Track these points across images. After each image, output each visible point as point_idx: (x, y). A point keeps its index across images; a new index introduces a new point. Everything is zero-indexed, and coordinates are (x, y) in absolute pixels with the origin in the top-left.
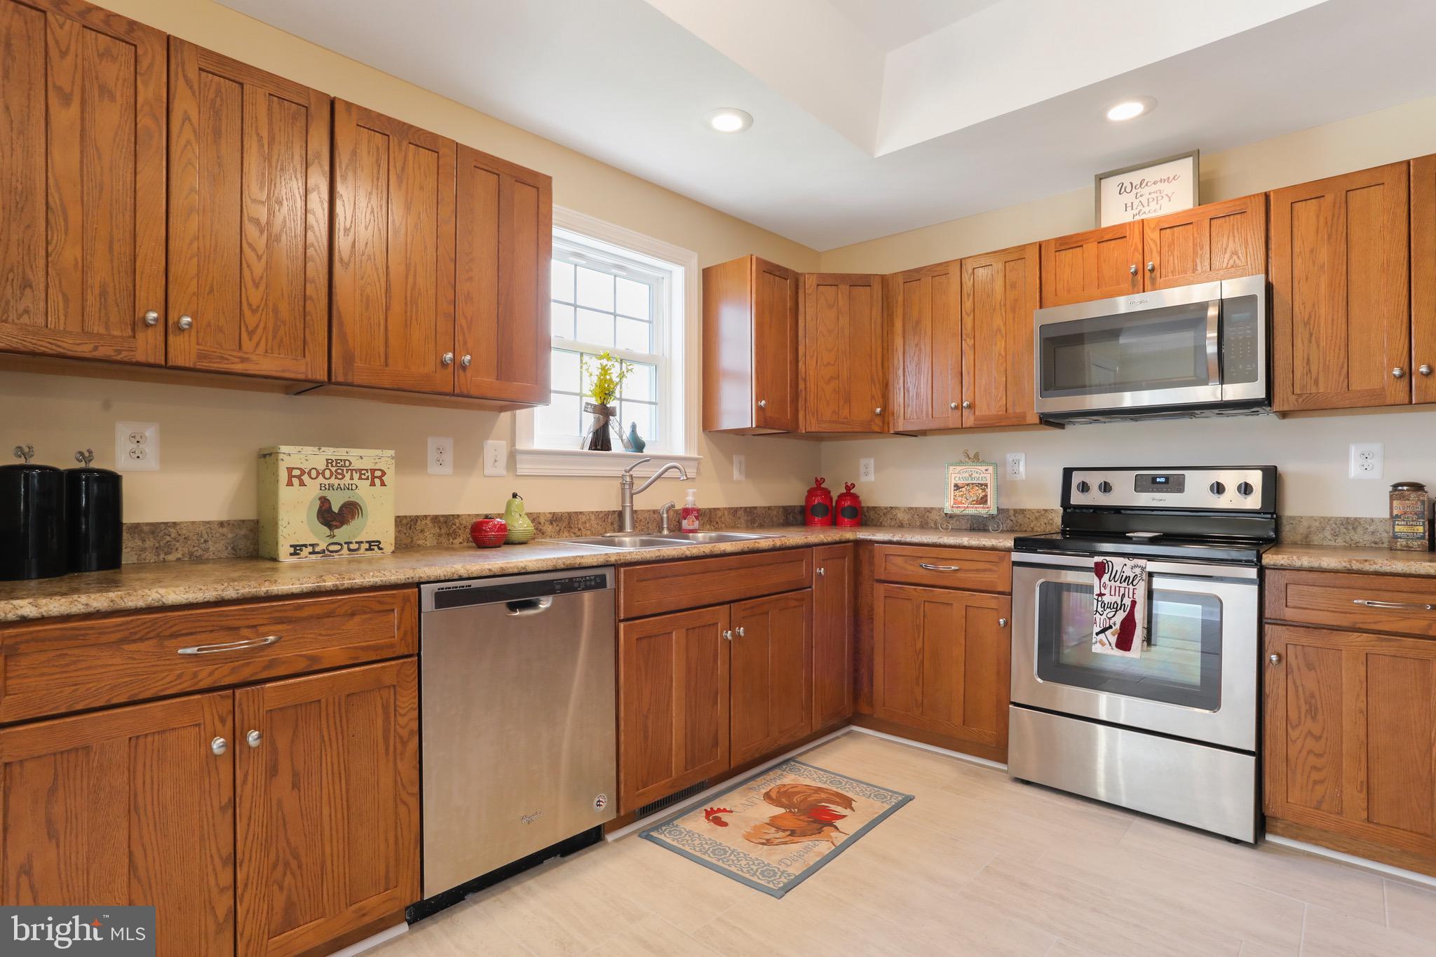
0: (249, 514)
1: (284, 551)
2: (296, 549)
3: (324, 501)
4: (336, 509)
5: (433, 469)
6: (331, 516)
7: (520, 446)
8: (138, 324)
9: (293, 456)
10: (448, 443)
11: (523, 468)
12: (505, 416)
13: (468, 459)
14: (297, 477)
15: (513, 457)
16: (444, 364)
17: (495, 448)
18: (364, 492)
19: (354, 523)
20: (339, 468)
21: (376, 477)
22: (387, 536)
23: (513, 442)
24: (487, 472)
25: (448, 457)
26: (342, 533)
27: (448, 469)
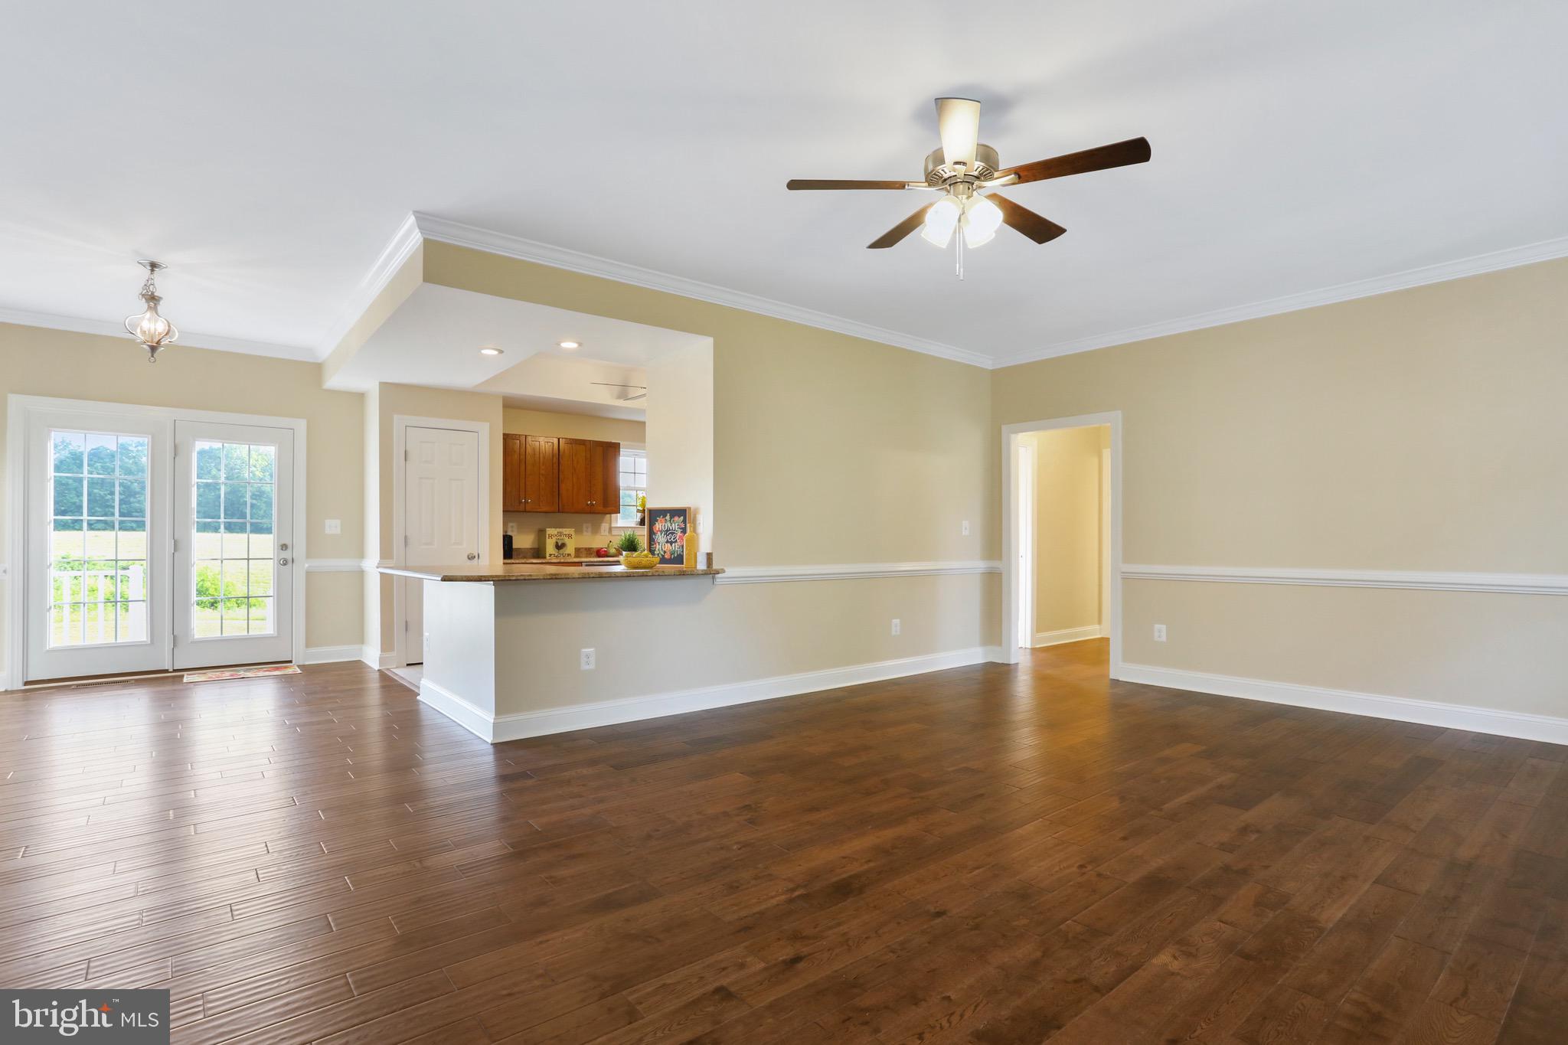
0: (536, 546)
1: (548, 555)
2: (550, 555)
3: (557, 542)
4: (559, 545)
5: (585, 533)
6: (559, 547)
7: (613, 525)
8: (520, 502)
9: (550, 531)
10: (590, 525)
11: (614, 532)
12: (608, 516)
13: (596, 529)
14: (551, 536)
15: (610, 529)
16: (588, 505)
17: (605, 526)
18: (567, 540)
19: (564, 549)
20: (560, 534)
21: (570, 536)
22: (573, 553)
23: (611, 524)
24: (602, 534)
25: (590, 529)
26: (561, 551)
27: (589, 534)
